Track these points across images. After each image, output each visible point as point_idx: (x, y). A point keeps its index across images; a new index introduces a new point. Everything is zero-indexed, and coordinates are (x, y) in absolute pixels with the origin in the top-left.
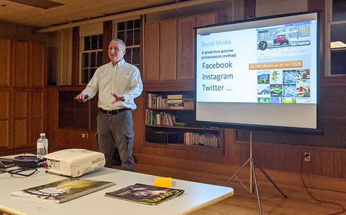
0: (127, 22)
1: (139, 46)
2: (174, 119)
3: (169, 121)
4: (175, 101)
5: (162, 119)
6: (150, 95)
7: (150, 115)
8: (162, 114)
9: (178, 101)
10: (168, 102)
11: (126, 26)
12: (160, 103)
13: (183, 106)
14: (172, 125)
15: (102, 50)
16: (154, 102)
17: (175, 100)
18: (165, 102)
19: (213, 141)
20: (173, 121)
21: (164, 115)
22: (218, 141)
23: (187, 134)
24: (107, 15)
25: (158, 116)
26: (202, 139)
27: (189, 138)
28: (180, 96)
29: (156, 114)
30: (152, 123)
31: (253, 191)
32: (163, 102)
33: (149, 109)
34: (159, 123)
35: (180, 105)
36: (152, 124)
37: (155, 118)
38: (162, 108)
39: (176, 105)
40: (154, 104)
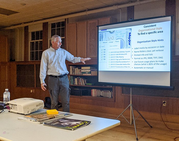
0: (57, 23)
2: (85, 81)
3: (82, 83)
4: (86, 71)
5: (78, 81)
6: (71, 67)
7: (71, 79)
8: (78, 79)
9: (88, 71)
10: (82, 71)
11: (56, 26)
12: (77, 72)
13: (91, 73)
14: (84, 85)
15: (42, 40)
17: (86, 70)
19: (109, 94)
23: (93, 90)
24: (45, 19)
25: (76, 79)
26: (102, 93)
27: (94, 92)
30: (72, 83)
31: (132, 123)
32: (79, 71)
33: (70, 75)
34: (76, 83)
35: (89, 73)
37: (74, 80)
38: (78, 75)
39: (86, 73)
40: (74, 72)
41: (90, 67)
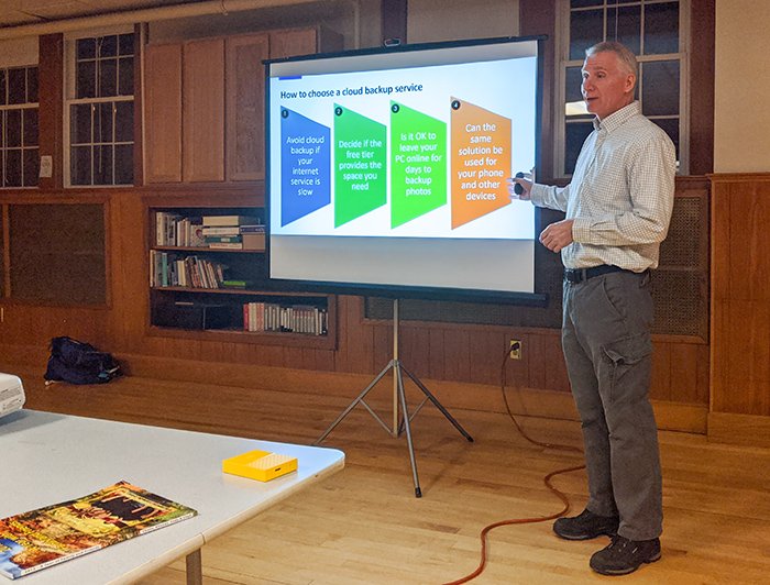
0: (100, 39)
1: (131, 98)
2: (219, 271)
3: (208, 278)
4: (221, 232)
5: (189, 271)
6: (160, 215)
7: (161, 264)
8: (191, 261)
9: (228, 231)
10: (205, 232)
11: (98, 50)
12: (186, 235)
13: (241, 241)
14: (216, 286)
15: (36, 105)
16: (171, 232)
17: (222, 229)
18: (198, 231)
19: (313, 321)
20: (217, 276)
21: (195, 263)
22: (324, 321)
23: (252, 308)
24: (45, 20)
25: (181, 265)
26: (286, 317)
27: (255, 315)
28: (234, 220)
29: (176, 260)
30: (165, 281)
31: (399, 432)
32: (193, 231)
33: (157, 250)
34: (182, 281)
35: (233, 240)
36: (165, 285)
37: (173, 269)
38: (189, 246)
39: (223, 240)
40: (171, 237)
41: (237, 217)
